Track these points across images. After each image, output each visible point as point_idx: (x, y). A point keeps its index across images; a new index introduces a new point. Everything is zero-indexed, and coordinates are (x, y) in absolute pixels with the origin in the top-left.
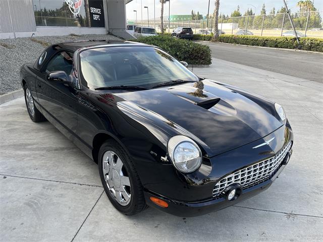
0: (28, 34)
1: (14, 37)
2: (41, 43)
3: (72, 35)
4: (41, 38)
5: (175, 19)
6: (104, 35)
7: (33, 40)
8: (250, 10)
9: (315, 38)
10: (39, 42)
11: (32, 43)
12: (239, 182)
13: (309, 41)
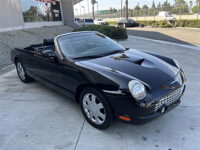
0: (21, 28)
1: (12, 30)
2: (29, 33)
3: (45, 27)
4: (28, 29)
5: (100, 13)
6: (62, 25)
7: (24, 31)
8: (145, 5)
9: (186, 19)
10: (28, 32)
11: (24, 33)
12: (166, 103)
13: (183, 21)
